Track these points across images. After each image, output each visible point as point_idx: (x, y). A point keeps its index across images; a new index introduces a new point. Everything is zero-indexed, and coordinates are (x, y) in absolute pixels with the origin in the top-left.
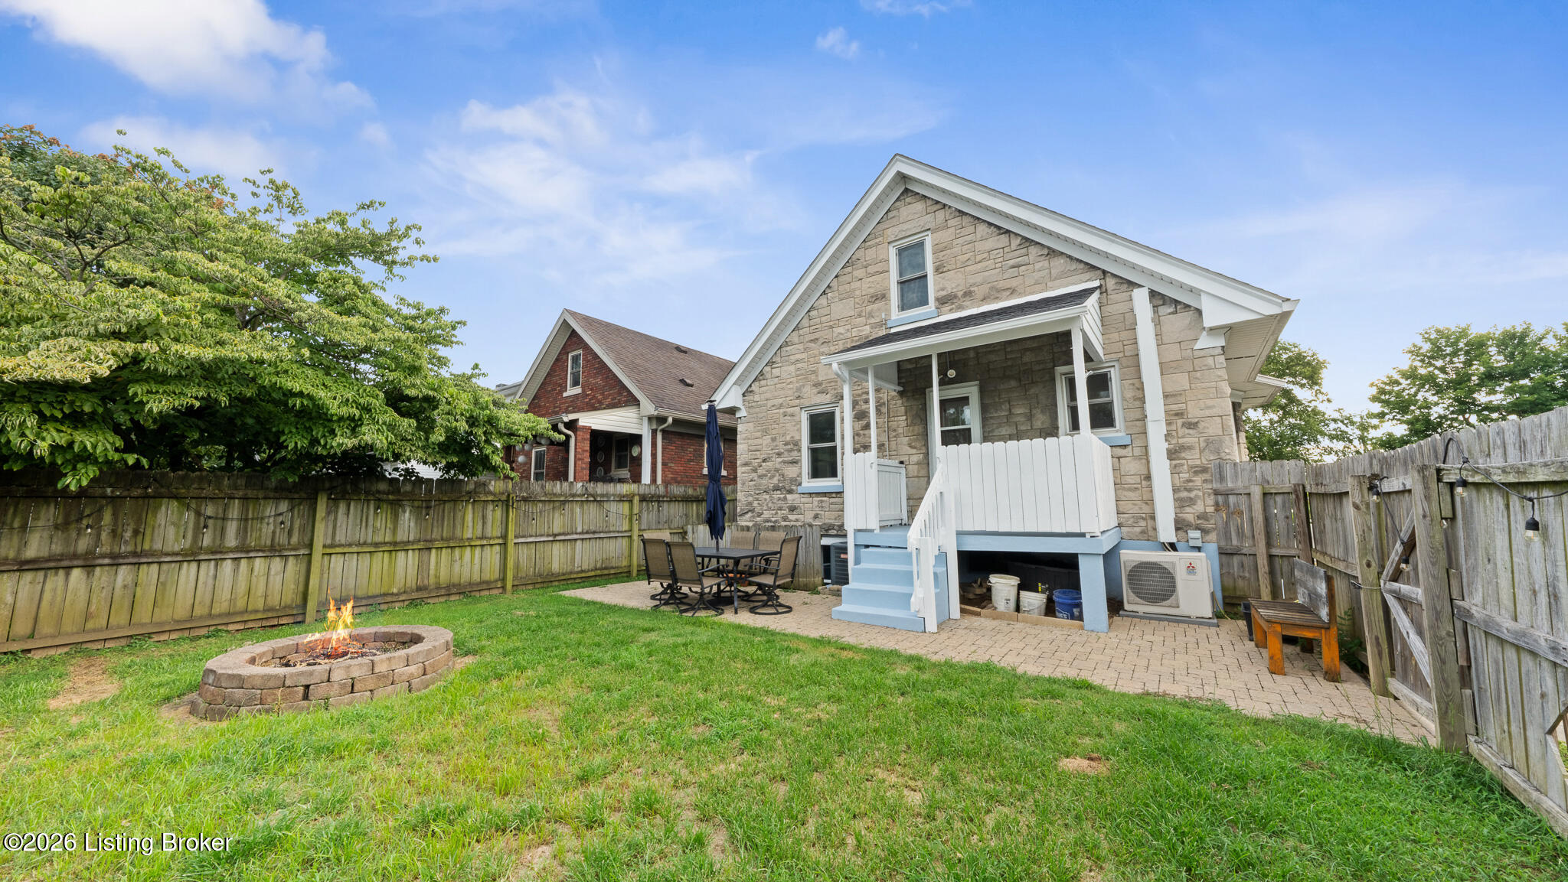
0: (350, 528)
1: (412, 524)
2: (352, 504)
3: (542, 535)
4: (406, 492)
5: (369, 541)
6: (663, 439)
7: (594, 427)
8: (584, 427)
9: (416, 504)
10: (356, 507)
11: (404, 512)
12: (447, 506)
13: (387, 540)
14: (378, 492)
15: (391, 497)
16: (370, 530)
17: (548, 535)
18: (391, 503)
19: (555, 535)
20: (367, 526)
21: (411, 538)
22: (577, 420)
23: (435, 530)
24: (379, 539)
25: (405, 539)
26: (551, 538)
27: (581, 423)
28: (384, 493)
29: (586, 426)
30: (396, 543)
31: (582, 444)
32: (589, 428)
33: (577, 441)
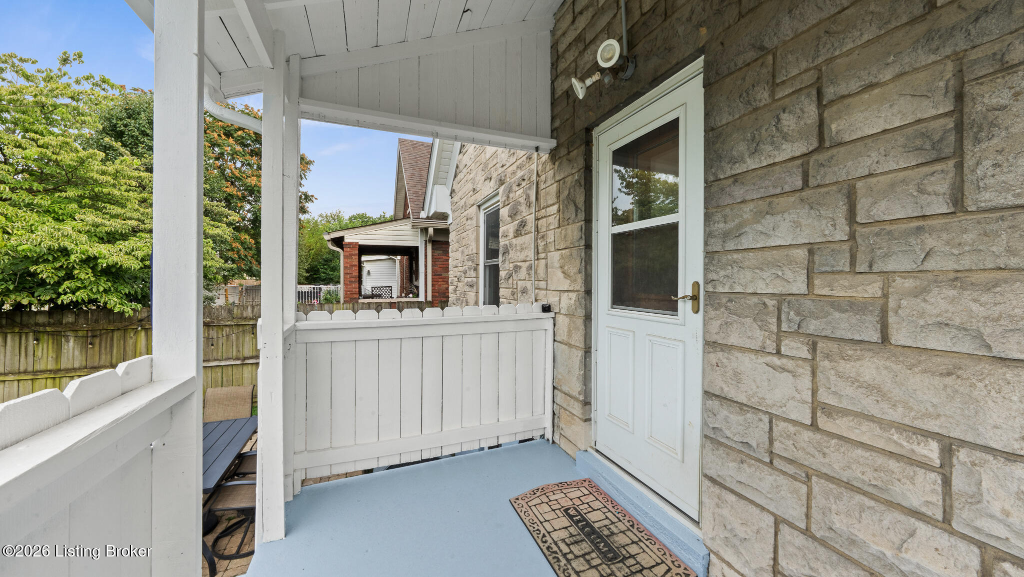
0: (8, 357)
1: (77, 353)
2: (9, 337)
3: (227, 359)
4: (68, 323)
5: (30, 369)
6: (433, 249)
7: (361, 242)
8: (350, 244)
9: (80, 334)
10: (13, 340)
11: (68, 341)
12: (116, 335)
13: (49, 367)
14: (37, 324)
15: (48, 329)
16: (30, 359)
17: (238, 359)
18: (54, 334)
19: (245, 359)
20: (26, 355)
21: (77, 365)
22: (342, 238)
23: (103, 357)
24: (42, 366)
25: (70, 366)
26: (239, 362)
27: (346, 240)
28: (44, 325)
29: (353, 243)
30: (60, 370)
31: (349, 260)
32: (357, 244)
33: (345, 257)
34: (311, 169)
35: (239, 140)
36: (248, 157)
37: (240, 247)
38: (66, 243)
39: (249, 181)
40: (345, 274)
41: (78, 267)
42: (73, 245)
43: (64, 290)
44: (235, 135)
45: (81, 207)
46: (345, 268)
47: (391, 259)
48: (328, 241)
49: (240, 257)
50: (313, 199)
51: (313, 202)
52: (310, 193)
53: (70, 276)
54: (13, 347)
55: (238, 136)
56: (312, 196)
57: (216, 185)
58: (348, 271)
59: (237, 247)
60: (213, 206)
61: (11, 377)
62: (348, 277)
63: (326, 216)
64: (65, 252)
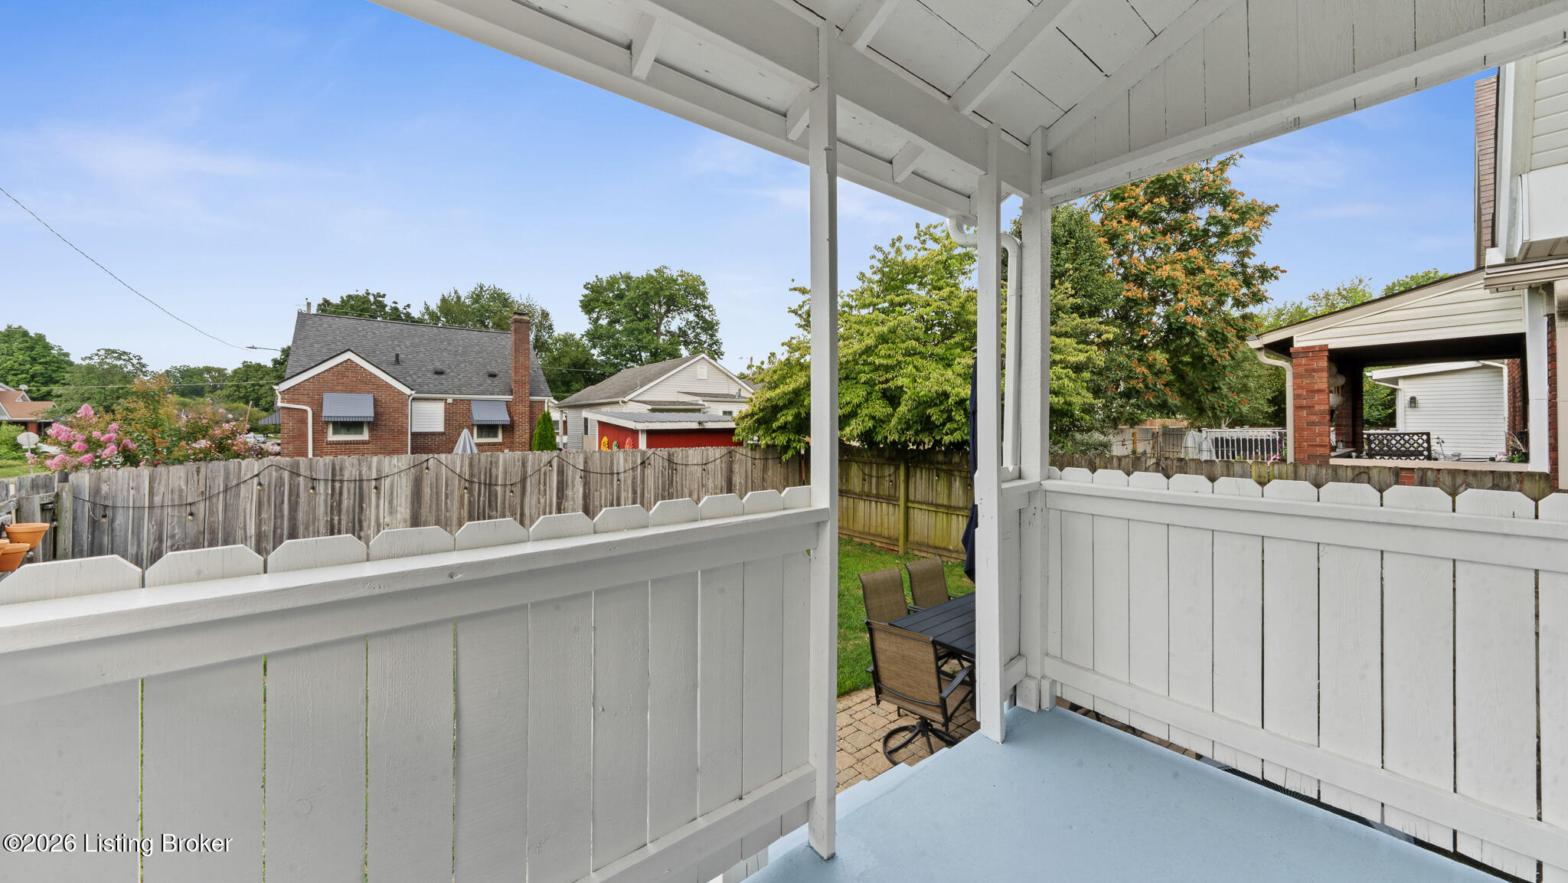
5: (935, 501)
7: (1334, 344)
8: (1309, 350)
11: (955, 480)
14: (938, 462)
15: (944, 467)
16: (935, 492)
18: (946, 472)
20: (933, 488)
21: (961, 505)
22: (1289, 341)
27: (1298, 344)
28: (940, 463)
29: (1313, 347)
30: (950, 507)
31: (1306, 381)
32: (1323, 348)
33: (1295, 376)
34: (1270, 222)
35: (1147, 218)
36: (1159, 237)
37: (1146, 371)
38: (948, 389)
39: (1159, 274)
40: (1298, 408)
41: (954, 409)
42: (950, 389)
43: (946, 431)
44: (1140, 214)
45: (964, 350)
46: (1296, 397)
47: (1484, 367)
48: (1259, 349)
49: (1147, 386)
50: (1278, 273)
51: (1276, 278)
52: (1269, 265)
53: (950, 419)
54: (925, 480)
55: (1145, 213)
56: (1275, 268)
57: (1109, 292)
58: (1304, 403)
59: (1143, 373)
60: (1086, 325)
61: (924, 507)
62: (1304, 413)
63: (1327, 296)
64: (946, 395)
